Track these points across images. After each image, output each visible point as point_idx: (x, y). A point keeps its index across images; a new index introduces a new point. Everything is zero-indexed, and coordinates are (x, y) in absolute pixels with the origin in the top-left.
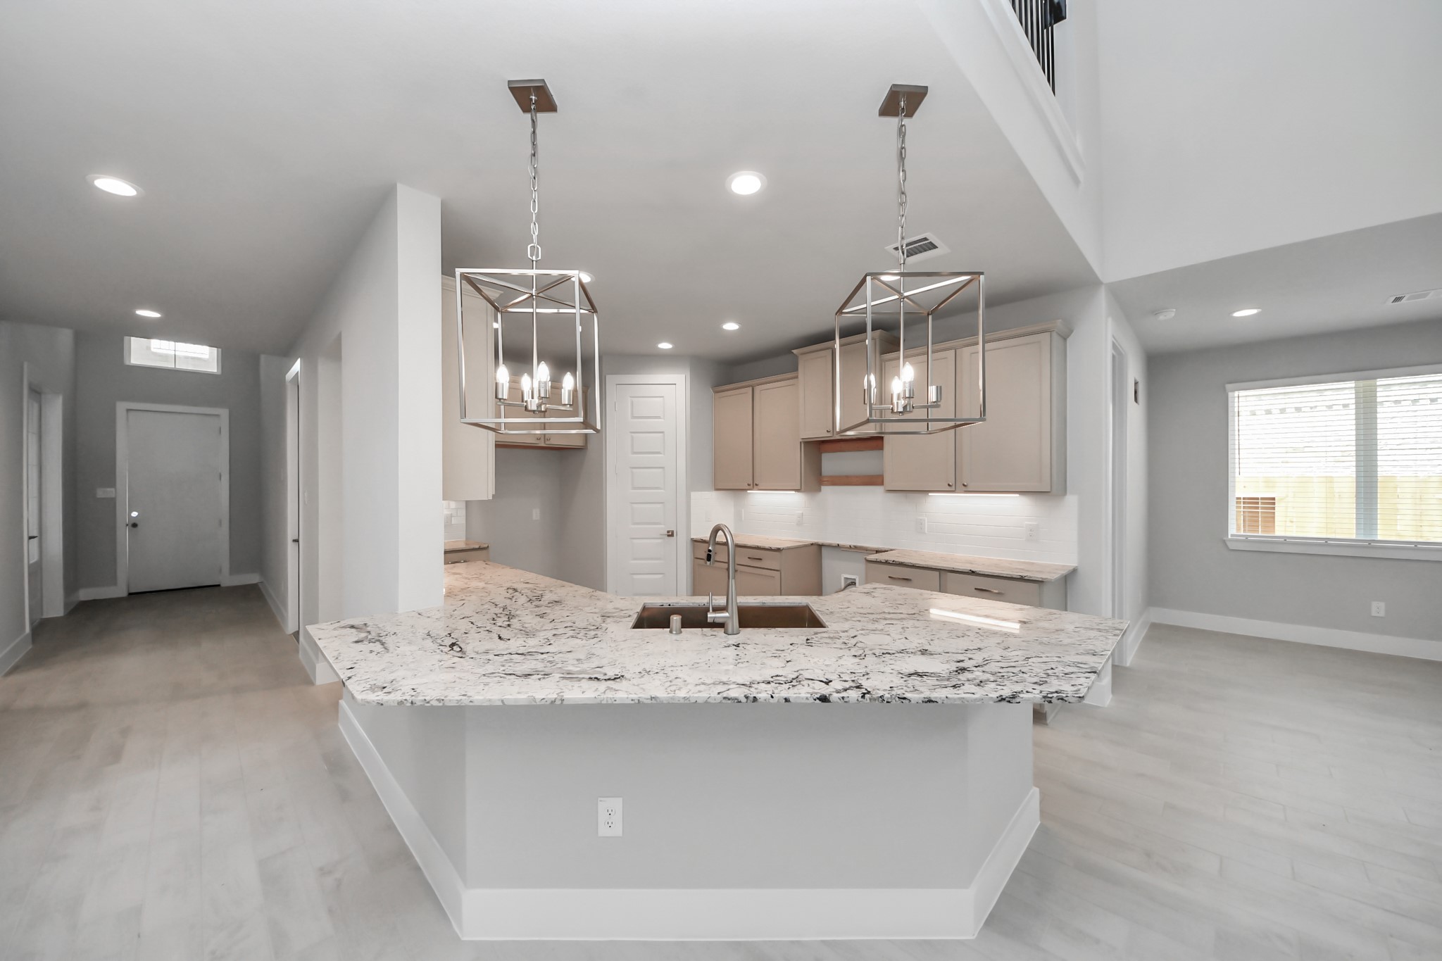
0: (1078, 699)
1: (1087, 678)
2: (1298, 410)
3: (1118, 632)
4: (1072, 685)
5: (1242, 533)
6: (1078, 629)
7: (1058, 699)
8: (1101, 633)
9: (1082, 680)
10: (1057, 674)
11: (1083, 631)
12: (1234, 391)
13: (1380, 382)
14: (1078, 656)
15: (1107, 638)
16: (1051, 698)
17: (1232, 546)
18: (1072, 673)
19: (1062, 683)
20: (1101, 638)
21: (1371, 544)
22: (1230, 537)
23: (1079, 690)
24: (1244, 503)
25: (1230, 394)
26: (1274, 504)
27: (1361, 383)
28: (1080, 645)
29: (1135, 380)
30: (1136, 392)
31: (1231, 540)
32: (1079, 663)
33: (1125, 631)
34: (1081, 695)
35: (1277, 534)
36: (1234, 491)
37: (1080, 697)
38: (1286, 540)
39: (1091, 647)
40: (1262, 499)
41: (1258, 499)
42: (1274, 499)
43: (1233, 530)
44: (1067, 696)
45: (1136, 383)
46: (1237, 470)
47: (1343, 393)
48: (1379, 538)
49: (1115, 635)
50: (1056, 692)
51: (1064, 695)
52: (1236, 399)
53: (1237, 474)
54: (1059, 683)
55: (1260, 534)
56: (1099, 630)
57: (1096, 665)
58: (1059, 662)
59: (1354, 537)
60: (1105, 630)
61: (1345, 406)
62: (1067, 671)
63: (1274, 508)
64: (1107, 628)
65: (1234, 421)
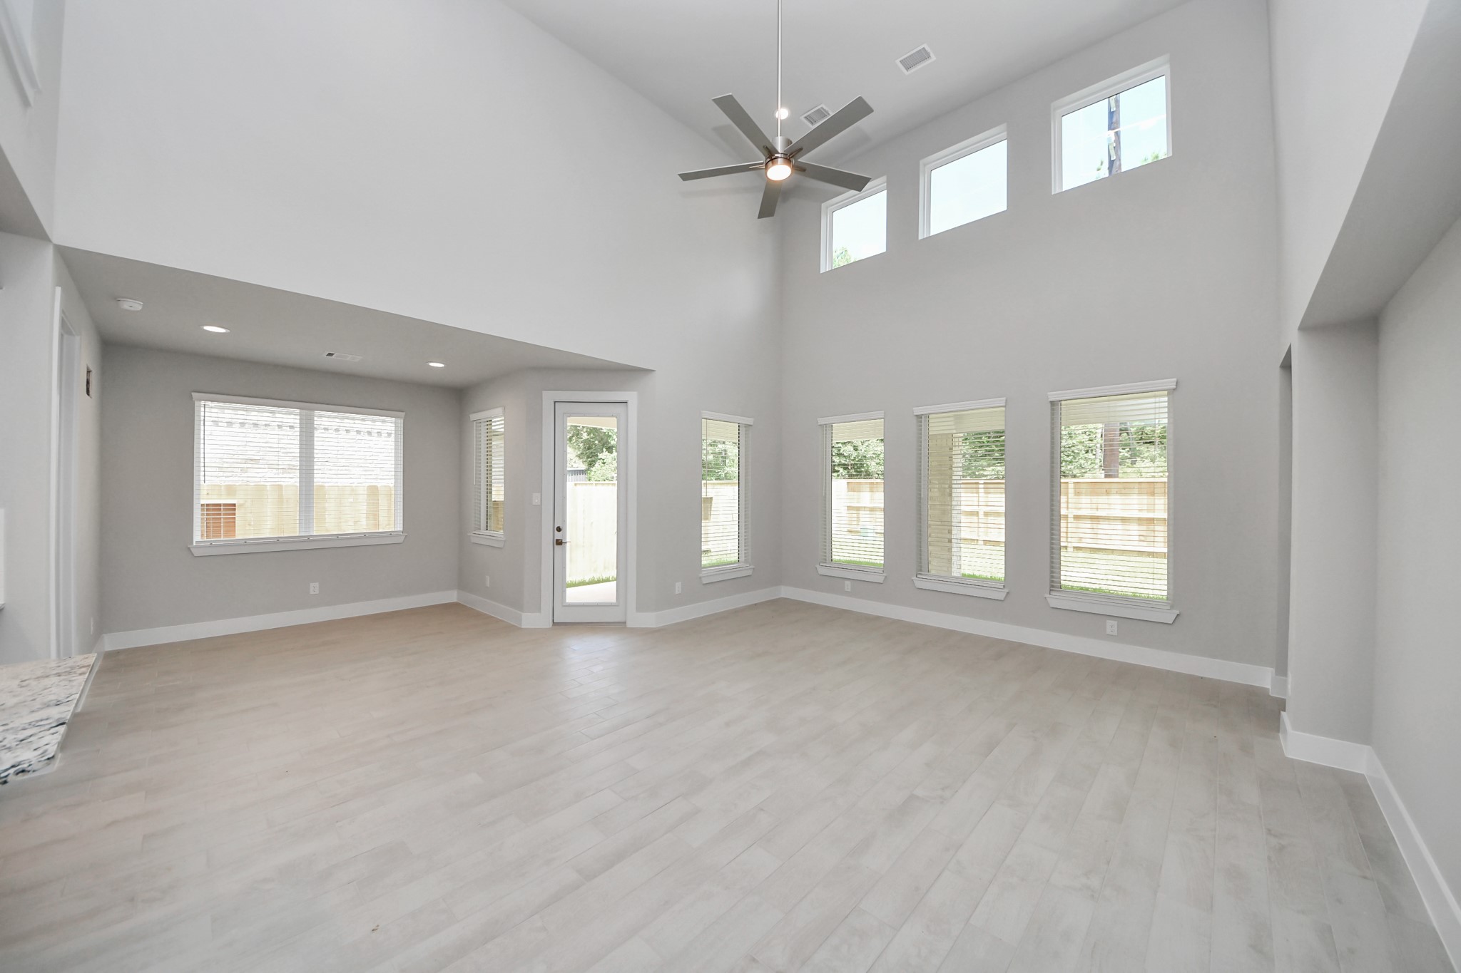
0: (46, 761)
1: (53, 734)
2: (255, 425)
3: (84, 669)
4: (35, 750)
5: (205, 539)
6: (27, 682)
7: (17, 774)
8: (62, 678)
9: (48, 739)
10: (8, 746)
11: (33, 683)
12: (201, 400)
13: (317, 413)
14: (34, 714)
15: (70, 681)
16: (6, 776)
17: (196, 552)
18: (31, 736)
19: (18, 754)
20: (63, 683)
21: (308, 539)
22: (194, 544)
23: (46, 751)
24: (207, 510)
25: (197, 403)
26: (235, 509)
27: (304, 412)
28: (34, 700)
29: (88, 368)
30: (88, 383)
31: (197, 547)
32: (37, 721)
33: (93, 665)
34: (51, 756)
35: (238, 537)
36: (199, 499)
37: (48, 759)
38: (246, 542)
39: (53, 697)
40: (225, 505)
41: (220, 505)
42: (234, 505)
43: (197, 537)
44: (30, 765)
45: (89, 372)
46: (202, 478)
47: (289, 417)
48: (315, 534)
49: (80, 674)
50: (13, 766)
51: (25, 766)
52: (202, 409)
53: (202, 483)
54: (14, 755)
55: (222, 539)
56: (59, 675)
57: (63, 716)
58: (7, 730)
59: (297, 534)
60: (65, 672)
61: (291, 427)
62: (21, 737)
63: (235, 514)
64: (68, 670)
65: (200, 430)
